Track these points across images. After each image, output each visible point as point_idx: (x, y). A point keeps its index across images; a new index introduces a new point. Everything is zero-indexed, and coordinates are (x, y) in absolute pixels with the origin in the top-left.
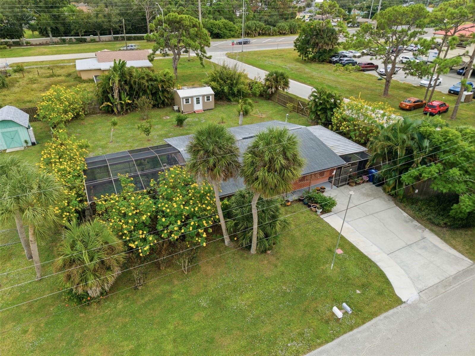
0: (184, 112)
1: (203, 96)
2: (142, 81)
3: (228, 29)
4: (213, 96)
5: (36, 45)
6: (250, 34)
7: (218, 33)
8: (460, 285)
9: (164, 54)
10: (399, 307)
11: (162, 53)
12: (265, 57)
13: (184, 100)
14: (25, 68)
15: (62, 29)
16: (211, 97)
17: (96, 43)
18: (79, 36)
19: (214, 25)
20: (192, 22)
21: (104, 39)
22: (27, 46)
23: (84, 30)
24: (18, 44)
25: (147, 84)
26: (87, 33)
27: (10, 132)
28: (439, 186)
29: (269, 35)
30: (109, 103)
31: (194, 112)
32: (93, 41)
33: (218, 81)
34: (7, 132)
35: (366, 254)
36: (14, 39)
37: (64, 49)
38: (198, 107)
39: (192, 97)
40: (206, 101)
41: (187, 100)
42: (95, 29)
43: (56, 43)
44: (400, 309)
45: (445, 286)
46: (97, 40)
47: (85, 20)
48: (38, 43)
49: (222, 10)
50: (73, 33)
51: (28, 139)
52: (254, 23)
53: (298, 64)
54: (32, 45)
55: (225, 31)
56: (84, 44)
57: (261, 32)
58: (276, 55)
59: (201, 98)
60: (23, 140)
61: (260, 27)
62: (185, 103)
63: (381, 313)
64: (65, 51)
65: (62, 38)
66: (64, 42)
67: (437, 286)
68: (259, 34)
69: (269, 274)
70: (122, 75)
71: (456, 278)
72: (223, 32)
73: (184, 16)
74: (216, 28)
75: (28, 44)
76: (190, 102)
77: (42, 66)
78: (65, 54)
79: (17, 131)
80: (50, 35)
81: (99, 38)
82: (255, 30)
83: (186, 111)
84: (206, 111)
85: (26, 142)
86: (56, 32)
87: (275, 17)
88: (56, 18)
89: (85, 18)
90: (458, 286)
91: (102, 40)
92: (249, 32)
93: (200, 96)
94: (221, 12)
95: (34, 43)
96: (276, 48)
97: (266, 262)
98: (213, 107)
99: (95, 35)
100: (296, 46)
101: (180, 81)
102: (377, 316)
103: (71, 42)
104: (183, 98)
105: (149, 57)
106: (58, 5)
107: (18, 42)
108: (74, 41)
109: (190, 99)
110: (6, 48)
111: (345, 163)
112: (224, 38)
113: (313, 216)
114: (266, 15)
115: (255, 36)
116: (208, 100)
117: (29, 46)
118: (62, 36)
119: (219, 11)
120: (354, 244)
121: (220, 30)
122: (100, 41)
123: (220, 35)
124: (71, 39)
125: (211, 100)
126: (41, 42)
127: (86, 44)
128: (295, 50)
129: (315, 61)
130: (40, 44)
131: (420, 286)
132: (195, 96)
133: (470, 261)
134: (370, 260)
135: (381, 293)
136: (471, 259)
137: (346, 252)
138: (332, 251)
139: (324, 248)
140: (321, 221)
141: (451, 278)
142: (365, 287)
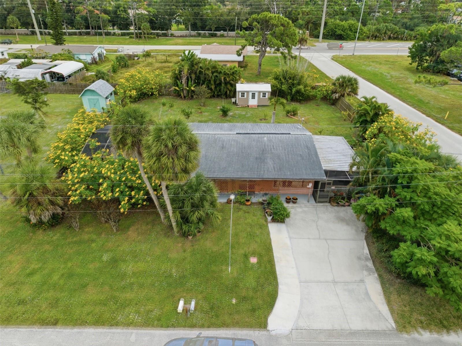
0: (238, 104)
1: (260, 92)
2: (207, 72)
3: (354, 31)
4: (270, 93)
5: (178, 37)
6: (378, 37)
7: (341, 35)
8: (351, 342)
9: (257, 50)
11: (256, 49)
12: (373, 62)
13: (240, 93)
14: (152, 54)
15: (199, 24)
16: (267, 94)
17: (224, 38)
18: (211, 31)
19: (339, 26)
20: (281, 22)
21: (232, 35)
22: (171, 37)
23: (216, 26)
24: (165, 35)
25: (210, 75)
26: (218, 29)
27: (93, 99)
28: (388, 225)
29: (402, 39)
30: (177, 88)
31: (248, 106)
32: (222, 36)
33: (281, 80)
34: (92, 99)
35: (278, 273)
36: (163, 31)
37: (196, 41)
38: (253, 102)
39: (248, 92)
40: (261, 97)
41: (243, 94)
42: (225, 26)
43: (192, 36)
45: (331, 336)
46: (226, 35)
47: (218, 17)
48: (179, 35)
49: (356, 11)
50: (207, 28)
51: (105, 107)
52: (386, 26)
53: (407, 73)
54: (175, 36)
55: (349, 32)
56: (213, 38)
57: (392, 35)
58: (388, 61)
59: (257, 95)
60: (101, 107)
61: (392, 30)
62: (240, 97)
64: (194, 43)
65: (199, 32)
66: (199, 35)
67: (321, 331)
68: (390, 38)
69: (173, 255)
70: (192, 65)
71: (354, 333)
72: (347, 34)
73: (272, 15)
74: (339, 29)
75: (172, 35)
76: (245, 97)
77: (165, 54)
78: (192, 45)
79: (98, 100)
80: (190, 30)
81: (228, 34)
82: (385, 33)
83: (240, 104)
84: (259, 107)
85: (103, 108)
86: (195, 27)
87: (416, 20)
88: (197, 14)
89: (218, 15)
91: (229, 36)
92: (376, 35)
93: (256, 91)
94: (355, 13)
95: (177, 35)
96: (396, 54)
97: (180, 245)
98: (268, 103)
99: (225, 30)
100: (410, 53)
101: (262, 77)
103: (204, 36)
104: (239, 92)
105: (237, 51)
106: (200, 4)
107: (166, 33)
108: (207, 35)
109: (246, 93)
110: (155, 38)
111: (325, 178)
112: (347, 40)
113: (262, 221)
114: (406, 18)
115: (383, 40)
116: (264, 96)
118: (199, 30)
119: (352, 13)
120: (276, 260)
121: (344, 32)
122: (228, 36)
123: (343, 37)
124: (205, 33)
125: (267, 97)
126: (182, 34)
127: (215, 38)
128: (408, 56)
129: (429, 71)
130: (181, 36)
131: (302, 324)
132: (251, 91)
133: (394, 325)
134: (275, 278)
135: (254, 310)
136: (396, 322)
137: (259, 263)
138: (246, 257)
139: (242, 252)
140: (264, 228)
141: (348, 332)
142: (244, 299)
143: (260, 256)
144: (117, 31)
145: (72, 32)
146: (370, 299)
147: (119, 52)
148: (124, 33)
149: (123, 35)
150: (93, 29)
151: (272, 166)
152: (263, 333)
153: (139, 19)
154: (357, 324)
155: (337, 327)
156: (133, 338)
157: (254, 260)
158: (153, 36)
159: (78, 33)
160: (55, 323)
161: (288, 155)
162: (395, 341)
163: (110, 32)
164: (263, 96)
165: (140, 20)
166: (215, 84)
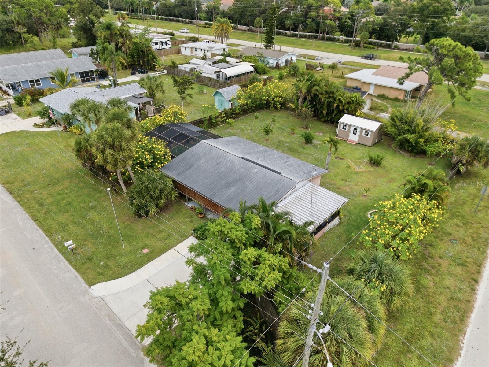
0: (338, 136)
1: (362, 129)
2: (320, 96)
5: (403, 50)
8: (111, 328)
10: (86, 284)
13: (342, 125)
16: (370, 133)
22: (394, 49)
24: (389, 46)
25: (323, 99)
27: (221, 100)
30: (292, 106)
31: (347, 140)
35: (145, 266)
36: (388, 41)
38: (354, 138)
39: (350, 126)
40: (363, 134)
41: (345, 126)
44: (84, 284)
45: (109, 316)
48: (405, 48)
54: (399, 49)
59: (358, 131)
62: (341, 128)
63: (80, 274)
67: (110, 310)
75: (396, 47)
76: (347, 130)
79: (224, 101)
80: (419, 43)
83: (340, 136)
84: (358, 145)
90: (109, 325)
93: (359, 127)
95: (402, 48)
98: (370, 144)
102: (77, 272)
104: (341, 123)
107: (390, 44)
109: (347, 126)
110: (374, 49)
116: (367, 135)
117: (396, 49)
125: (369, 136)
126: (408, 48)
130: (406, 50)
131: (107, 300)
132: (353, 126)
134: (137, 268)
135: (100, 274)
137: (146, 255)
138: (146, 246)
139: (147, 242)
141: (120, 322)
142: (107, 267)
143: (151, 252)
144: (343, 38)
145: (304, 35)
147: (317, 59)
148: (348, 40)
149: (347, 42)
150: (321, 33)
152: (87, 286)
153: (360, 28)
157: (146, 251)
158: (372, 46)
159: (307, 36)
162: (131, 350)
163: (335, 38)
164: (365, 135)
165: (362, 29)
166: (328, 110)
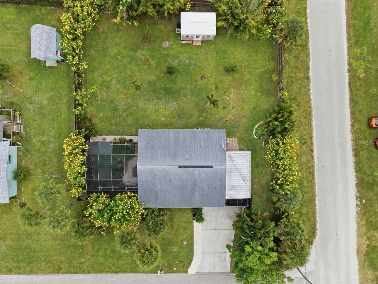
0: (183, 40)
1: (204, 35)
8: (213, 277)
10: (184, 274)
35: (194, 249)
39: (192, 35)
45: (207, 275)
59: (201, 36)
62: (185, 37)
83: (185, 40)
111: (225, 206)
120: (194, 242)
125: (211, 37)
131: (199, 271)
133: (229, 271)
134: (193, 253)
135: (183, 266)
136: (230, 270)
137: (187, 244)
138: (182, 241)
139: (180, 239)
140: (191, 223)
142: (181, 262)
143: (188, 242)
146: (225, 260)
151: (198, 198)
154: (217, 270)
155: (211, 272)
156: (145, 277)
157: (185, 243)
160: (118, 272)
161: (209, 188)
